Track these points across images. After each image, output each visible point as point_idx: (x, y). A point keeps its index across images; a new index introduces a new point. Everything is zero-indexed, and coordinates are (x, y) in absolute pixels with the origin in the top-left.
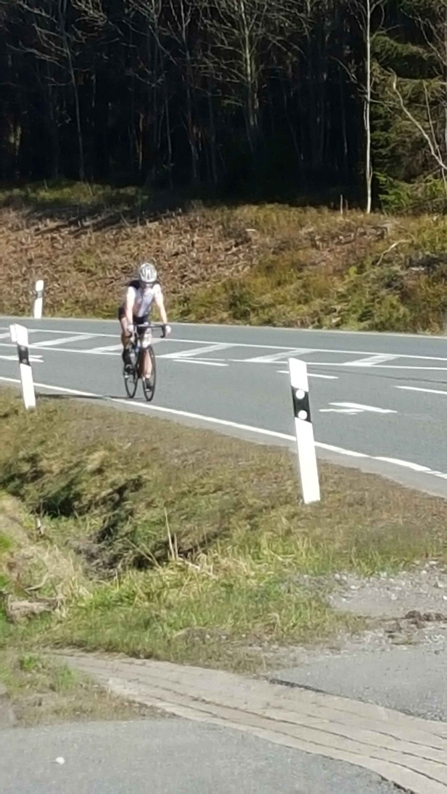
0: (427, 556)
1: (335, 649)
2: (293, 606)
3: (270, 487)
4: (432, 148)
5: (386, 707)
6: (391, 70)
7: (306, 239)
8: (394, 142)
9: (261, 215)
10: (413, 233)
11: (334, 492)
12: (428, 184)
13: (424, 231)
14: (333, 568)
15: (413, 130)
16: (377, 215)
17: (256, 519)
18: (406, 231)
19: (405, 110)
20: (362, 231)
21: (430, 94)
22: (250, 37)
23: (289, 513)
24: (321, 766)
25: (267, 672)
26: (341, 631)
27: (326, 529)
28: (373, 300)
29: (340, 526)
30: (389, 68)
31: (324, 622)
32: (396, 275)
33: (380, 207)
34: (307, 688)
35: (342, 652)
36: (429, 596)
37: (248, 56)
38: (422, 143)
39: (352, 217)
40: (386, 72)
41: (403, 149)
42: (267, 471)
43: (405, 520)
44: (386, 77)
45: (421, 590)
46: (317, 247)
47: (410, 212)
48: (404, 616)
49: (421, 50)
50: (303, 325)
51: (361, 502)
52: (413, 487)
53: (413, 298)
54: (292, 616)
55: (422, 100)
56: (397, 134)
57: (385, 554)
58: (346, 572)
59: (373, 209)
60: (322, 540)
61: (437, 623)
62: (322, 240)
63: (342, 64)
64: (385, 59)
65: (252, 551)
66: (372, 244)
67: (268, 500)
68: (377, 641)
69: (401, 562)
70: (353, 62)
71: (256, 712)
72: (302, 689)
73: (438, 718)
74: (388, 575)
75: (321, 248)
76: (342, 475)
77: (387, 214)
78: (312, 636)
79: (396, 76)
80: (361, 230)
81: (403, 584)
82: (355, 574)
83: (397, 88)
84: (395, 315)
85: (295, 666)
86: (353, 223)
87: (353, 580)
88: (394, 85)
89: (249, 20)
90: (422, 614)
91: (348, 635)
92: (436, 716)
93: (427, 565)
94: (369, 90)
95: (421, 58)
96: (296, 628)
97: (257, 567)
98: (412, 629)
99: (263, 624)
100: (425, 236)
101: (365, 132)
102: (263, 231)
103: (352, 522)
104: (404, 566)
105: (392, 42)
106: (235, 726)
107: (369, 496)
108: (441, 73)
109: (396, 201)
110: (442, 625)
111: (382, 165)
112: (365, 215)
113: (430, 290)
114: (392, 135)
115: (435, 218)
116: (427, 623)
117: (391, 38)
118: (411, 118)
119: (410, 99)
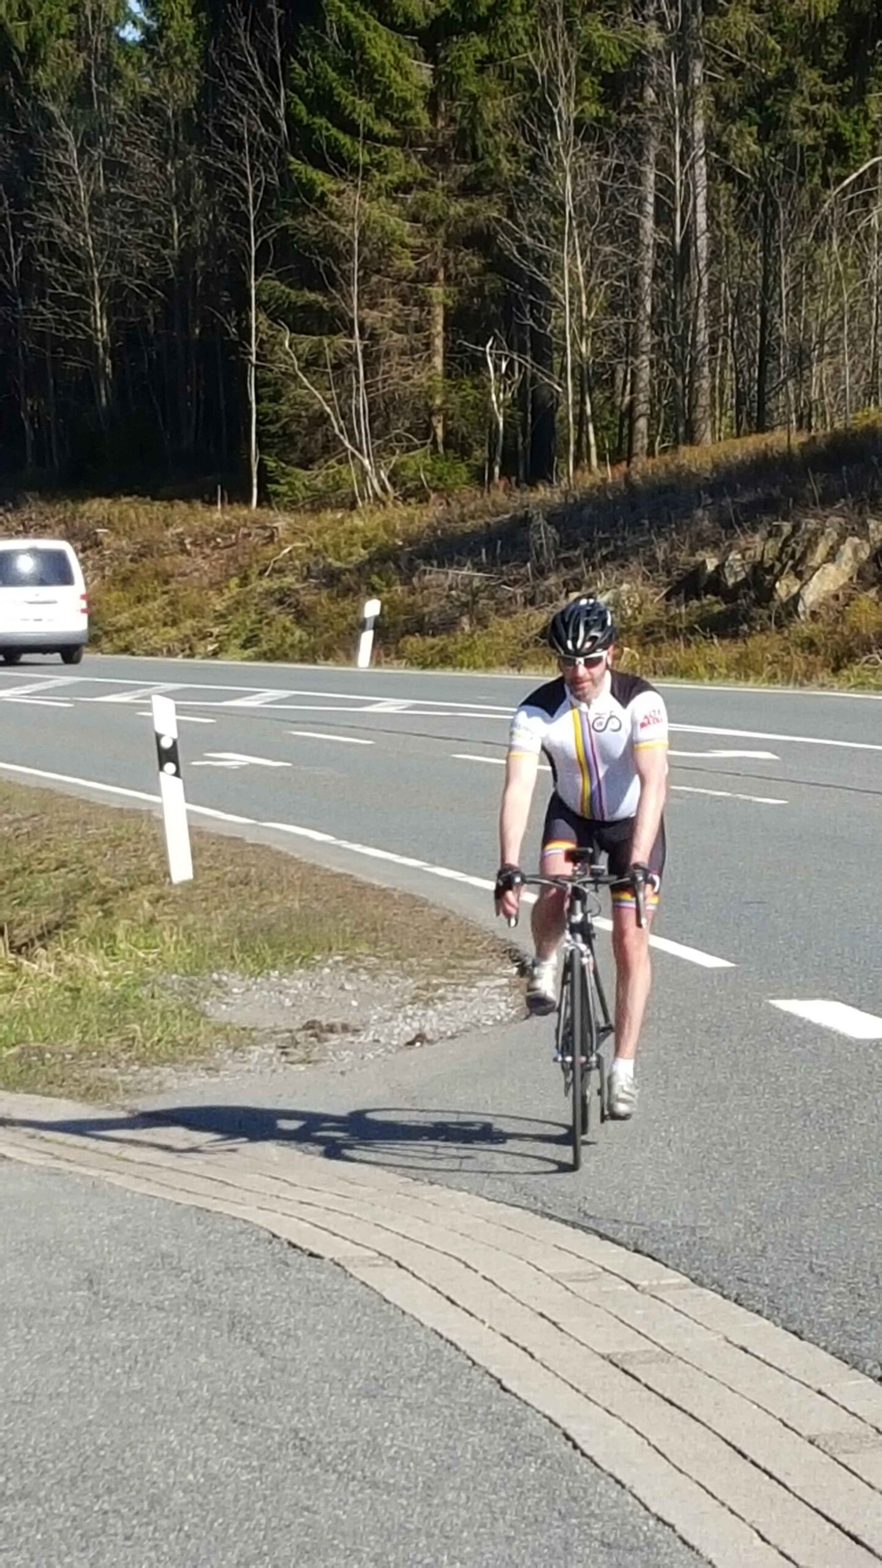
0: (330, 949)
1: (212, 1070)
2: (159, 1015)
3: (128, 862)
4: (335, 425)
6: (283, 323)
7: (173, 542)
8: (286, 417)
9: (116, 510)
10: (311, 534)
11: (210, 868)
12: (331, 471)
13: (326, 532)
14: (209, 967)
15: (311, 401)
16: (265, 510)
17: (110, 904)
18: (302, 531)
19: (300, 375)
20: (246, 531)
21: (332, 355)
22: (100, 281)
23: (152, 895)
24: (194, 1220)
26: (220, 1046)
27: (200, 916)
28: (260, 621)
29: (219, 911)
30: (279, 321)
31: (199, 1035)
32: (289, 589)
33: (269, 501)
35: (222, 1073)
36: (333, 1000)
37: (98, 306)
38: (323, 418)
39: (233, 513)
40: (276, 326)
41: (298, 425)
42: (124, 842)
43: (302, 903)
44: (275, 333)
45: (323, 994)
46: (189, 554)
47: (308, 506)
48: (300, 1027)
49: (320, 299)
50: (170, 653)
51: (246, 881)
52: (311, 861)
53: (312, 619)
54: (157, 1028)
55: (322, 362)
56: (292, 407)
57: (277, 948)
58: (226, 971)
59: (259, 503)
60: (195, 931)
61: (342, 1035)
62: (194, 544)
63: (218, 315)
64: (275, 309)
65: (105, 945)
66: (259, 548)
67: (125, 879)
69: (297, 957)
70: (233, 312)
74: (280, 974)
75: (193, 554)
76: (221, 846)
77: (278, 509)
78: (182, 1054)
79: (288, 332)
80: (244, 530)
81: (300, 985)
82: (237, 973)
83: (290, 346)
84: (289, 640)
85: (160, 1092)
86: (234, 521)
87: (233, 980)
88: (287, 344)
89: (99, 259)
90: (324, 1023)
91: (230, 1051)
93: (330, 962)
94: (254, 349)
95: (321, 309)
96: (162, 1043)
97: (111, 965)
98: (311, 1043)
99: (118, 1039)
100: (327, 537)
101: (250, 403)
102: (118, 533)
103: (234, 907)
104: (301, 962)
105: (283, 287)
106: (83, 1170)
107: (256, 873)
108: (346, 328)
109: (290, 493)
110: (350, 1038)
111: (272, 446)
112: (250, 511)
113: (335, 609)
114: (284, 408)
115: (339, 515)
116: (330, 1035)
117: (282, 282)
118: (309, 386)
119: (306, 361)
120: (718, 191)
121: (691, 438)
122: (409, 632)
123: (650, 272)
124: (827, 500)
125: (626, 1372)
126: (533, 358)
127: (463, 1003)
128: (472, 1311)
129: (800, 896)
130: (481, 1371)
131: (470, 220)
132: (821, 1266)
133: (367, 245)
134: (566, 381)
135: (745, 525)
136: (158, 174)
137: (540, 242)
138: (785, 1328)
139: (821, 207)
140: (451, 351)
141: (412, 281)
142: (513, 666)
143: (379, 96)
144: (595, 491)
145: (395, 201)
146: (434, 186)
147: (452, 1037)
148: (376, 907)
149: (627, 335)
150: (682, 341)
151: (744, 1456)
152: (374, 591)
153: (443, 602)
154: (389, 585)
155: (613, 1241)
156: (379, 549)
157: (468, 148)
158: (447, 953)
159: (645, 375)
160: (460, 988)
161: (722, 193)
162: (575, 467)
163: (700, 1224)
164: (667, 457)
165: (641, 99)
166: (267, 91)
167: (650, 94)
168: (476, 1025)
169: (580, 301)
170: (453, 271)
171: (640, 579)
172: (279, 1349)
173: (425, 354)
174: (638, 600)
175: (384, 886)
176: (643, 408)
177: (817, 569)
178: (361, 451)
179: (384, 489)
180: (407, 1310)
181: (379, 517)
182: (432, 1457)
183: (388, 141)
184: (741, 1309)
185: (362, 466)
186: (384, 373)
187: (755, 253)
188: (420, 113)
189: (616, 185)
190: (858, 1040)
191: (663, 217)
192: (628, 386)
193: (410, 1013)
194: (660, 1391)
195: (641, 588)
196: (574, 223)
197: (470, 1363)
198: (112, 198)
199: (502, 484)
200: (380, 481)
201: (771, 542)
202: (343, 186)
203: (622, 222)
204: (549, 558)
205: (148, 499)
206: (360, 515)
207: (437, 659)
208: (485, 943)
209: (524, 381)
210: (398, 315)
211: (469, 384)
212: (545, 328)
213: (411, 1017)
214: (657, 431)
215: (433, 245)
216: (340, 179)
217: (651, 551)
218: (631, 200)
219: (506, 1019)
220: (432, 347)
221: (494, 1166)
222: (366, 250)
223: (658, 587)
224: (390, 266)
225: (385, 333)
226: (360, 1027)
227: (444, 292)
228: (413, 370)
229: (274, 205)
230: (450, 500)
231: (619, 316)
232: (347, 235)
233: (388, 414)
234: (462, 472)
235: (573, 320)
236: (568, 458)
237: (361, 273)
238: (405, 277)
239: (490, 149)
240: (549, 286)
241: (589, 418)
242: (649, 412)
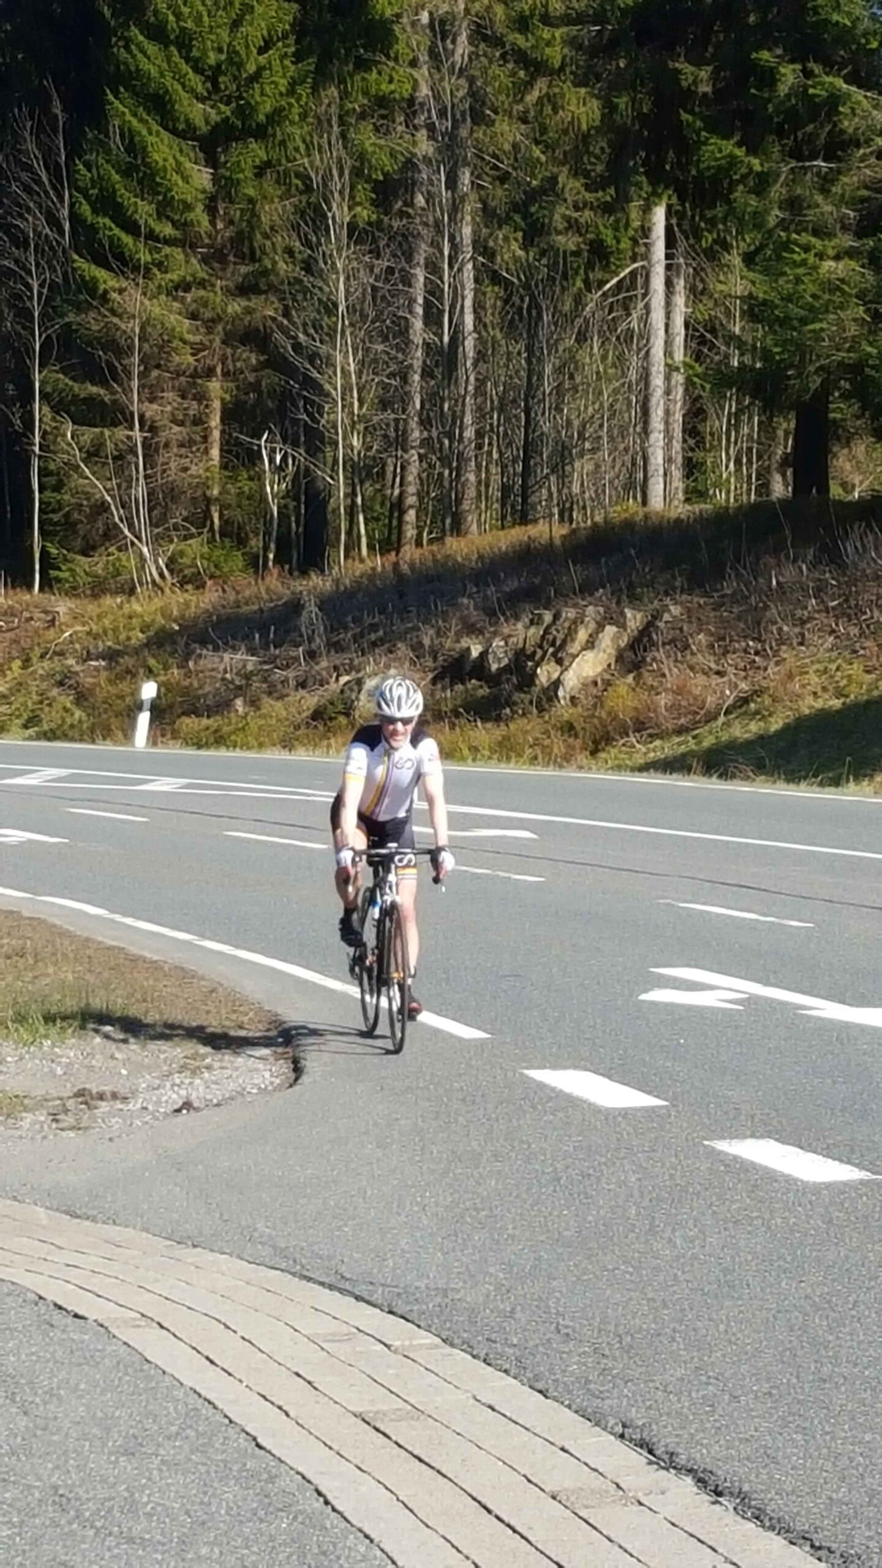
4: (115, 513)
5: (47, 1208)
6: (66, 415)
8: (68, 506)
10: (91, 619)
12: (111, 558)
13: (105, 617)
15: (92, 492)
16: (47, 596)
18: (83, 617)
19: (82, 465)
20: (28, 615)
21: (113, 447)
28: (41, 702)
30: (62, 413)
32: (70, 672)
33: (51, 587)
36: (103, 1069)
38: (103, 507)
39: (15, 598)
40: (58, 418)
41: (79, 515)
43: (76, 975)
44: (58, 424)
45: (94, 1063)
47: (88, 592)
48: (71, 1094)
49: (102, 392)
51: (21, 953)
52: (85, 934)
53: (92, 700)
55: (103, 454)
56: (72, 496)
59: (41, 589)
61: (112, 1103)
63: (4, 407)
64: (59, 401)
66: (41, 632)
69: (70, 1028)
70: (18, 405)
73: (110, 1221)
74: (53, 1043)
77: (60, 594)
79: (70, 423)
80: (26, 614)
81: (72, 1054)
82: (11, 1042)
83: (72, 438)
84: (69, 721)
86: (17, 606)
87: (9, 1050)
88: (69, 435)
90: (94, 1091)
92: (108, 1219)
93: (102, 1032)
94: (37, 440)
95: (103, 401)
98: (81, 1110)
100: (106, 622)
101: (33, 492)
103: (10, 978)
104: (73, 1032)
105: (67, 380)
107: (32, 945)
108: (126, 421)
109: (71, 579)
110: (119, 1105)
111: (55, 533)
112: (33, 596)
113: (113, 690)
114: (66, 497)
115: (119, 600)
116: (100, 1103)
117: (65, 374)
118: (90, 476)
119: (88, 452)
120: (484, 294)
121: (458, 528)
122: (186, 713)
123: (419, 371)
124: (586, 589)
125: (377, 1430)
126: (307, 452)
127: (229, 1072)
128: (230, 1370)
129: (555, 970)
130: (238, 1429)
131: (248, 318)
132: (567, 1327)
133: (148, 341)
134: (338, 474)
135: (508, 614)
137: (314, 340)
138: (531, 1387)
139: (583, 310)
140: (228, 443)
141: (191, 376)
142: (284, 747)
143: (160, 198)
144: (364, 580)
145: (175, 299)
146: (213, 285)
147: (218, 1105)
148: (147, 979)
149: (396, 430)
150: (450, 436)
151: (489, 1511)
152: (150, 673)
153: (218, 685)
154: (166, 668)
155: (368, 1302)
156: (157, 633)
157: (246, 250)
159: (414, 470)
160: (226, 1058)
161: (488, 295)
162: (346, 557)
163: (453, 1286)
164: (435, 548)
165: (411, 204)
166: (51, 192)
167: (420, 200)
168: (241, 1093)
169: (352, 397)
170: (231, 367)
171: (407, 664)
172: (42, 1408)
173: (203, 447)
175: (155, 958)
176: (411, 500)
177: (577, 656)
178: (139, 539)
179: (162, 575)
180: (168, 1370)
181: (157, 603)
182: (187, 1513)
183: (169, 242)
184: (490, 1369)
185: (141, 554)
186: (163, 464)
187: (519, 353)
188: (200, 216)
189: (388, 287)
190: (607, 1109)
191: (432, 318)
192: (398, 480)
193: (178, 1081)
194: (410, 1449)
196: (347, 323)
197: (227, 1421)
199: (275, 572)
200: (158, 567)
201: (532, 630)
202: (124, 284)
203: (393, 322)
204: (319, 642)
206: (138, 600)
207: (212, 740)
208: (251, 1014)
209: (297, 473)
210: (178, 409)
211: (246, 476)
212: (318, 422)
213: (179, 1086)
214: (425, 522)
215: (211, 341)
216: (121, 277)
217: (417, 637)
218: (401, 301)
219: (270, 1088)
220: (210, 440)
221: (255, 1230)
222: (146, 346)
223: (424, 672)
224: (170, 361)
225: (165, 426)
226: (129, 1095)
227: (222, 387)
228: (191, 462)
229: (58, 301)
230: (226, 587)
231: (389, 411)
232: (129, 330)
233: (166, 504)
234: (238, 560)
235: (345, 416)
236: (339, 548)
237: (142, 368)
238: (184, 372)
239: (268, 251)
240: (322, 382)
241: (360, 509)
242: (417, 504)
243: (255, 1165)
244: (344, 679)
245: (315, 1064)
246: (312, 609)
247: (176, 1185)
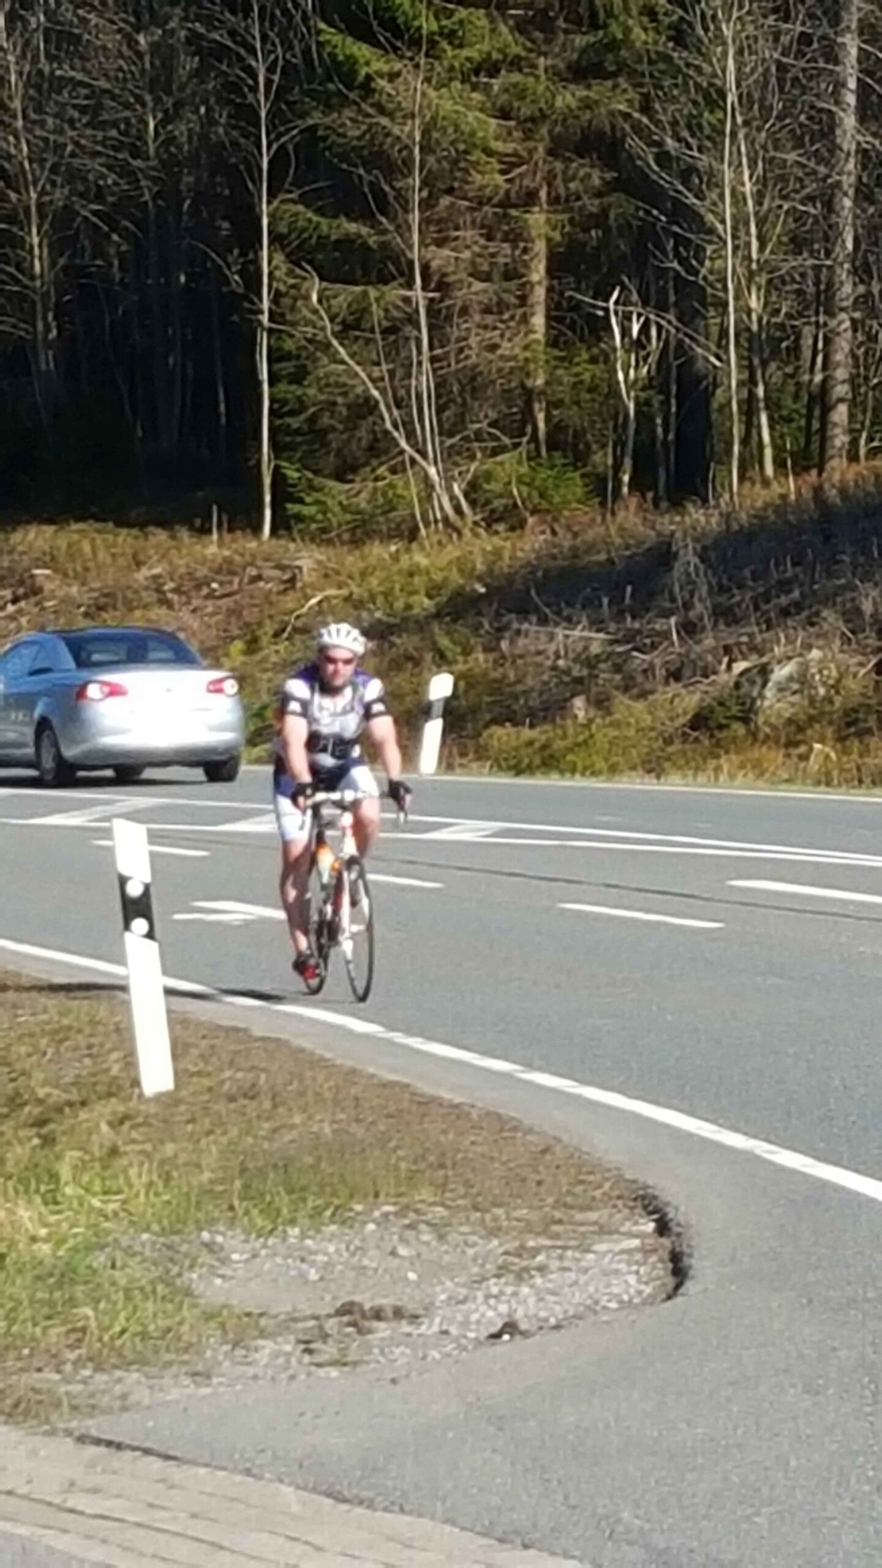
0: (377, 1195)
1: (201, 1376)
2: (121, 1294)
3: (77, 1064)
4: (386, 416)
5: (298, 1487)
6: (309, 268)
7: (147, 588)
8: (314, 405)
9: (62, 542)
10: (351, 577)
11: (199, 1074)
12: (380, 484)
13: (372, 574)
14: (197, 1222)
15: (351, 382)
16: (282, 542)
17: (52, 1126)
18: (338, 573)
19: (335, 343)
20: (254, 572)
21: (382, 314)
22: (40, 206)
23: (113, 1113)
25: (69, 1421)
26: (212, 1340)
27: (185, 1144)
29: (212, 1138)
30: (304, 264)
31: (181, 1323)
33: (289, 528)
34: (147, 1452)
35: (215, 1380)
36: (380, 1271)
37: (36, 240)
38: (367, 407)
39: (234, 546)
40: (298, 271)
41: (332, 417)
42: (72, 1034)
43: (336, 1126)
44: (298, 281)
45: (366, 1262)
46: (169, 604)
47: (346, 536)
48: (332, 1311)
49: (365, 231)
51: (251, 1093)
52: (350, 1063)
54: (118, 1313)
55: (366, 326)
56: (320, 390)
57: (298, 1192)
58: (222, 1229)
59: (274, 533)
60: (177, 1167)
61: (393, 1324)
62: (176, 591)
63: (214, 255)
64: (298, 246)
65: (43, 1188)
66: (274, 598)
67: (74, 1090)
68: (281, 1360)
69: (327, 1207)
70: (236, 252)
71: (48, 1499)
72: (138, 1453)
73: (396, 1508)
74: (302, 1232)
75: (177, 606)
76: (215, 1041)
77: (303, 540)
78: (156, 1351)
79: (317, 280)
80: (251, 572)
81: (331, 1249)
82: (239, 1231)
83: (320, 301)
85: (124, 1409)
86: (237, 558)
87: (233, 1242)
88: (315, 297)
89: (38, 173)
90: (367, 1306)
91: (227, 1348)
92: (393, 1503)
93: (377, 1214)
94: (266, 305)
95: (365, 245)
96: (126, 1336)
97: (53, 1218)
98: (348, 1335)
99: (63, 1329)
100: (374, 582)
101: (259, 384)
102: (66, 575)
103: (234, 1132)
104: (333, 1215)
105: (310, 215)
106: (8, 1527)
107: (267, 1081)
108: (402, 274)
109: (320, 517)
110: (405, 1328)
111: (292, 447)
112: (261, 543)
114: (311, 392)
115: (393, 548)
116: (376, 1324)
117: (308, 206)
118: (347, 359)
119: (343, 322)
122: (497, 721)
123: (851, 192)
126: (679, 320)
127: (572, 1276)
131: (588, 115)
133: (434, 152)
134: (727, 351)
136: (124, 49)
137: (690, 148)
140: (558, 306)
141: (500, 205)
142: (650, 771)
144: (770, 512)
145: (475, 88)
146: (534, 66)
147: (557, 1327)
148: (445, 1132)
149: (817, 283)
152: (442, 661)
153: (545, 677)
154: (467, 652)
156: (450, 599)
157: (583, 10)
158: (550, 1200)
159: (845, 341)
160: (569, 1253)
162: (742, 478)
164: (878, 462)
168: (593, 1308)
169: (748, 234)
170: (562, 191)
171: (838, 642)
173: (520, 311)
174: (834, 673)
175: (457, 1100)
176: (841, 390)
178: (424, 455)
179: (458, 509)
181: (452, 552)
185: (426, 476)
186: (458, 341)
189: (802, 64)
191: (870, 111)
192: (820, 359)
193: (495, 1290)
195: (840, 656)
196: (739, 120)
198: (58, 84)
199: (633, 502)
200: (453, 498)
202: (397, 66)
203: (810, 118)
204: (701, 611)
205: (111, 525)
206: (423, 548)
207: (537, 761)
208: (607, 1186)
209: (664, 352)
210: (480, 255)
211: (585, 356)
212: (696, 273)
213: (496, 1297)
214: (863, 423)
215: (531, 152)
216: (392, 56)
217: (853, 600)
218: (823, 86)
219: (636, 1300)
220: (529, 302)
221: (619, 1521)
222: (431, 160)
223: (864, 654)
224: (468, 183)
225: (461, 281)
226: (421, 1312)
227: (548, 220)
228: (502, 336)
229: (295, 94)
230: (557, 528)
231: (805, 255)
232: (404, 137)
233: (464, 400)
234: (575, 485)
235: (738, 261)
236: (730, 464)
237: (425, 194)
238: (490, 199)
239: (616, 12)
240: (702, 211)
241: (762, 405)
242: (850, 396)
243: (616, 1421)
244: (740, 666)
245: (706, 1263)
246: (688, 557)
247: (494, 1451)
